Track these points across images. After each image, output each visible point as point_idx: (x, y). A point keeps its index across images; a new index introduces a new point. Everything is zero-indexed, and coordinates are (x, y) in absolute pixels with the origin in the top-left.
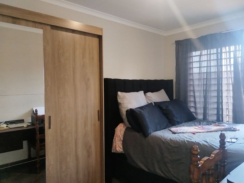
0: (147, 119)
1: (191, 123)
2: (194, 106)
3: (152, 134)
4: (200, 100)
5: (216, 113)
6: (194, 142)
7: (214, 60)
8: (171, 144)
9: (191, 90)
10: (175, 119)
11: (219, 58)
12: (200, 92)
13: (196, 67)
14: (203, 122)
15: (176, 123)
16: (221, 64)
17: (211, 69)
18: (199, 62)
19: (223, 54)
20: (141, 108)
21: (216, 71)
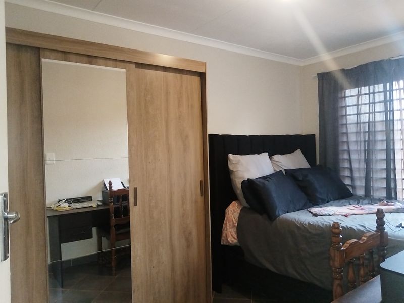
0: (274, 195)
1: (344, 201)
2: (349, 175)
3: (281, 216)
4: (358, 165)
5: (386, 186)
6: (345, 226)
7: (380, 102)
8: (309, 230)
9: (345, 150)
10: (318, 195)
11: (388, 99)
12: (359, 153)
13: (352, 113)
14: (364, 200)
15: (320, 201)
16: (391, 109)
17: (376, 117)
18: (356, 106)
19: (395, 92)
20: (265, 178)
21: (385, 119)
